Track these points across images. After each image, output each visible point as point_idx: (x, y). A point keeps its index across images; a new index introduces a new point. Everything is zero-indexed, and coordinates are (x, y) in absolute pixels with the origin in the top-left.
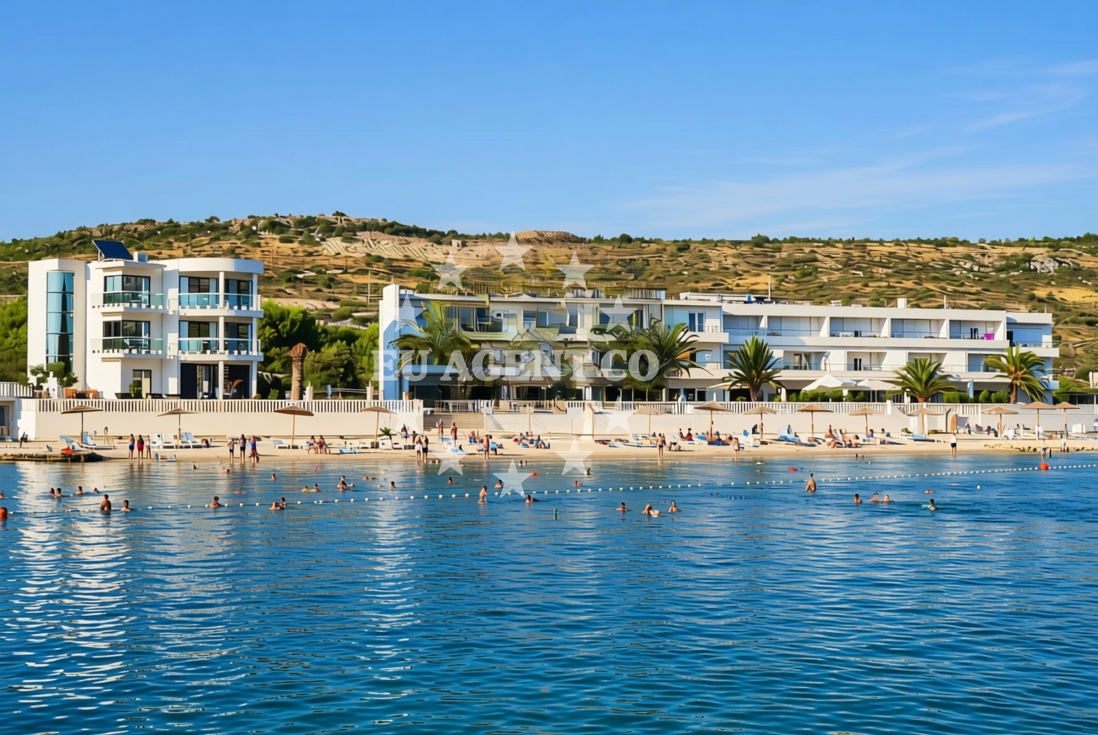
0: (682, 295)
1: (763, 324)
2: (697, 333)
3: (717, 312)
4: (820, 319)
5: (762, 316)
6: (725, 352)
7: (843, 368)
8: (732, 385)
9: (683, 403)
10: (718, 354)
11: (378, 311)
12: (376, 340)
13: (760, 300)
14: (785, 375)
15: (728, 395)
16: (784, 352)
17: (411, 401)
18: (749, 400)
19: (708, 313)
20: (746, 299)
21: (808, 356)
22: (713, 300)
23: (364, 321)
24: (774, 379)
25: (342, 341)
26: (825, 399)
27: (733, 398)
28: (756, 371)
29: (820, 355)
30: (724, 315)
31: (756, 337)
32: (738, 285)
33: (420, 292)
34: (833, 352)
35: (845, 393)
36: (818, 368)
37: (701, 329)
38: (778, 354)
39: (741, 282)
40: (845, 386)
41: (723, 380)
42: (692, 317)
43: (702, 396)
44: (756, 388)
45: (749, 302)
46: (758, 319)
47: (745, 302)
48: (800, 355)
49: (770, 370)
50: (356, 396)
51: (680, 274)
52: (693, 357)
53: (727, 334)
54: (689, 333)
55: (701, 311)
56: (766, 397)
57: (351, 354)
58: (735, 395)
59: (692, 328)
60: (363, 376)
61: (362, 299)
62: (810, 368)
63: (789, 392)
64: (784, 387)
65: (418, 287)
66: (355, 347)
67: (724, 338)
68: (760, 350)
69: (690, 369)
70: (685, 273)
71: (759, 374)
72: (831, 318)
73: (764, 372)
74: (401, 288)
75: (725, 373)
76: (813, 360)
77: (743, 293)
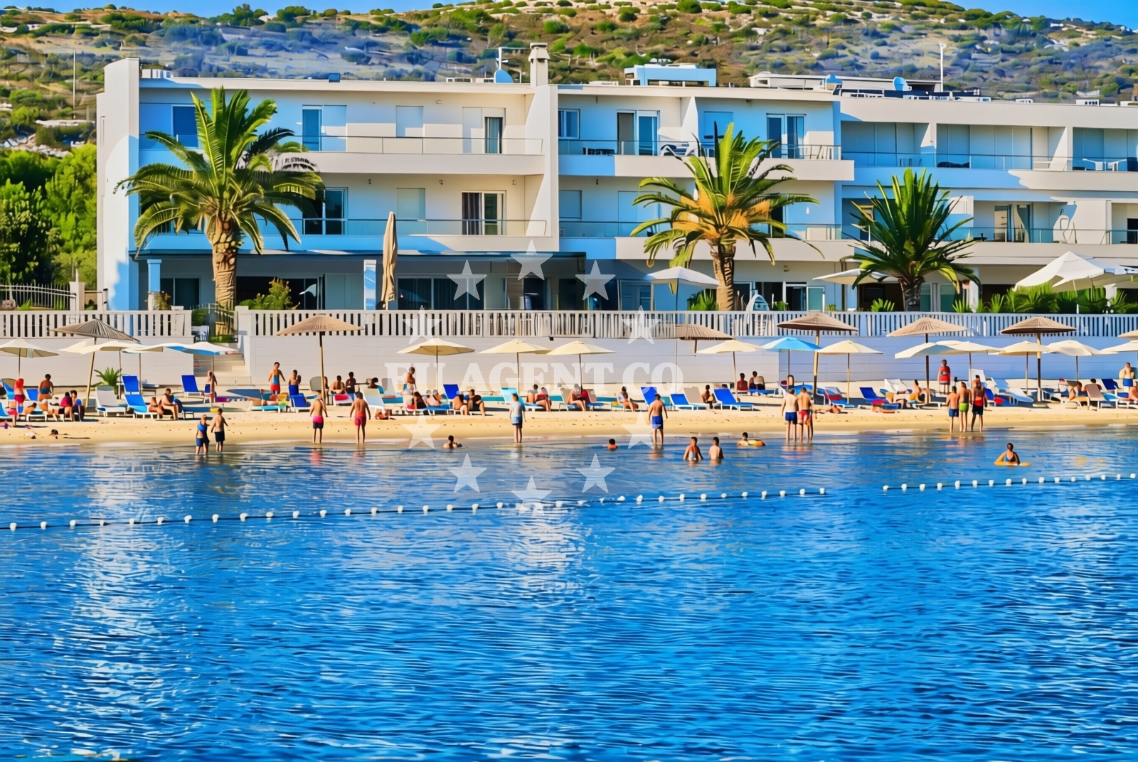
0: (753, 80)
1: (929, 140)
2: (784, 161)
3: (828, 114)
4: (1051, 132)
5: (926, 125)
6: (846, 202)
7: (1101, 238)
8: (863, 275)
9: (757, 313)
10: (827, 208)
11: (94, 116)
12: (88, 181)
13: (921, 90)
14: (979, 254)
15: (853, 295)
16: (976, 203)
17: (166, 313)
18: (899, 308)
19: (810, 117)
20: (892, 87)
21: (1027, 211)
22: (820, 90)
23: (63, 138)
24: (957, 261)
25: (14, 182)
26: (1066, 306)
27: (865, 304)
28: (916, 246)
29: (1054, 208)
30: (843, 123)
31: (914, 170)
32: (876, 56)
33: (184, 74)
34: (1082, 204)
35: (1111, 293)
36: (1049, 239)
37: (793, 154)
38: (961, 207)
39: (883, 51)
40: (1107, 275)
41: (844, 265)
42: (774, 126)
43: (796, 300)
44: (914, 282)
45: (898, 94)
46: (916, 129)
47: (889, 94)
48: (1007, 207)
49: (942, 244)
50: (45, 302)
51: (749, 33)
52: (777, 214)
53: (852, 163)
54: (770, 162)
55: (795, 111)
56: (936, 301)
57: (34, 211)
58: (868, 296)
59: (775, 151)
60: (62, 258)
61: (56, 89)
62: (1031, 240)
63: (988, 293)
64: (975, 279)
65: (178, 62)
66: (44, 192)
67: (846, 171)
68: (923, 198)
69: (771, 240)
70: (761, 31)
71: (921, 251)
72: (1076, 130)
73: (932, 244)
74: (143, 64)
75: (848, 248)
76: (1038, 221)
77: (887, 75)
